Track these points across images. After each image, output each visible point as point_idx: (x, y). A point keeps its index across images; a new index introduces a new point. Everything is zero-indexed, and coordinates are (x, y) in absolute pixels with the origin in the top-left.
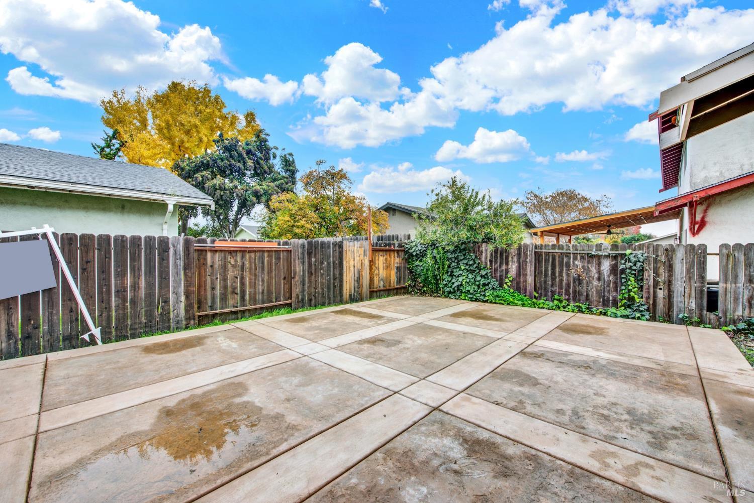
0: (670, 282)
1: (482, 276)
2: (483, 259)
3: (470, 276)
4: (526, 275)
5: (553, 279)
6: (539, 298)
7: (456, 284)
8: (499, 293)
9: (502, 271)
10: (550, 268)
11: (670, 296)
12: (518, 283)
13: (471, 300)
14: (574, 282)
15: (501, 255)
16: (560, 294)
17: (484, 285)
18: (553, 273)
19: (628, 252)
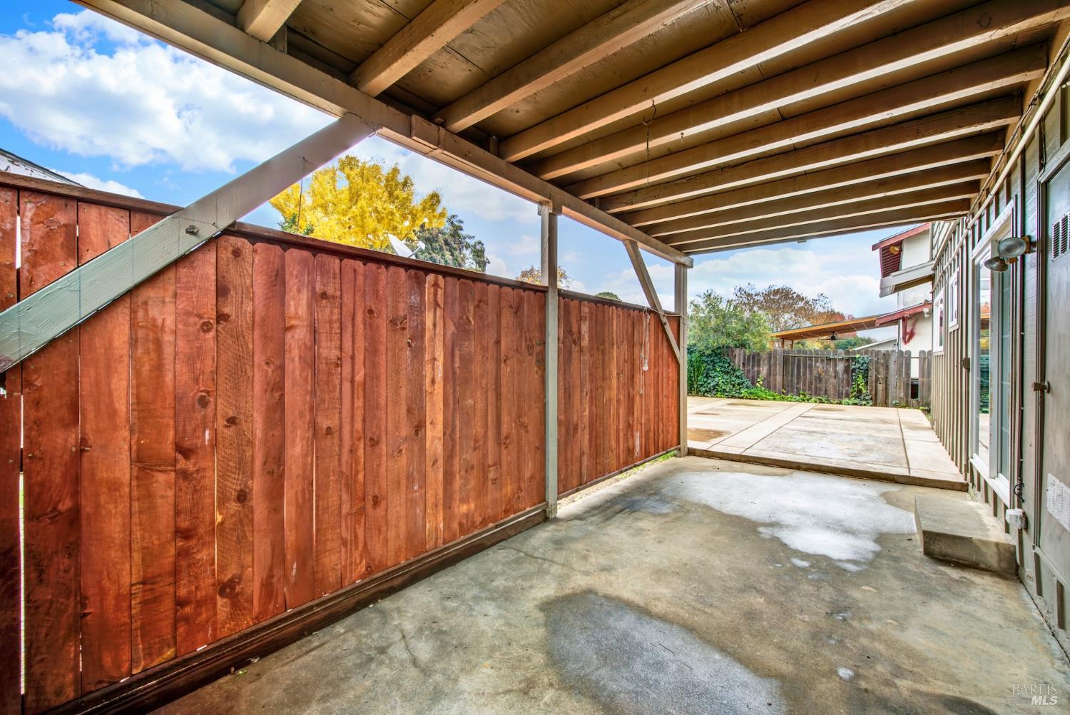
0: (887, 378)
1: (737, 377)
2: (736, 362)
3: (725, 377)
4: (776, 375)
5: (798, 378)
6: (787, 394)
7: (712, 384)
8: (753, 391)
9: (754, 372)
10: (796, 369)
12: (769, 382)
13: (728, 397)
14: (816, 380)
15: (754, 359)
16: (804, 390)
17: (739, 384)
18: (798, 374)
19: (857, 356)
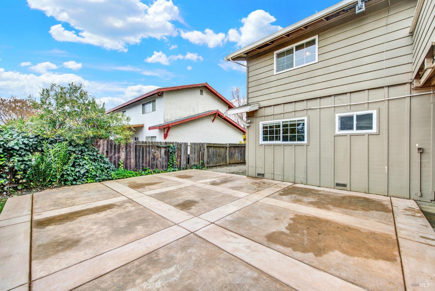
1: (104, 163)
3: (94, 164)
4: (131, 158)
6: (138, 171)
7: (82, 172)
8: (117, 172)
10: (141, 154)
11: (180, 161)
12: (126, 164)
16: (147, 166)
17: (106, 169)
18: (143, 157)
19: (171, 145)
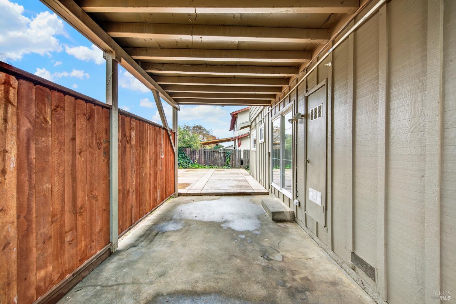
0: (235, 159)
1: (187, 159)
2: (187, 154)
3: (183, 160)
4: (202, 158)
6: (205, 166)
8: (193, 165)
9: (194, 158)
10: (208, 156)
11: (235, 162)
12: (199, 161)
13: (184, 168)
14: (215, 160)
15: (194, 152)
16: (211, 164)
17: (188, 163)
18: (209, 158)
19: (227, 151)
